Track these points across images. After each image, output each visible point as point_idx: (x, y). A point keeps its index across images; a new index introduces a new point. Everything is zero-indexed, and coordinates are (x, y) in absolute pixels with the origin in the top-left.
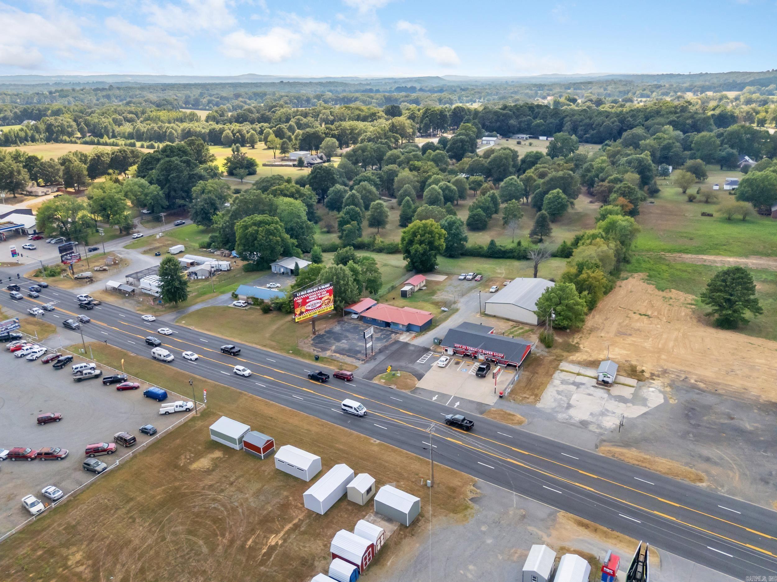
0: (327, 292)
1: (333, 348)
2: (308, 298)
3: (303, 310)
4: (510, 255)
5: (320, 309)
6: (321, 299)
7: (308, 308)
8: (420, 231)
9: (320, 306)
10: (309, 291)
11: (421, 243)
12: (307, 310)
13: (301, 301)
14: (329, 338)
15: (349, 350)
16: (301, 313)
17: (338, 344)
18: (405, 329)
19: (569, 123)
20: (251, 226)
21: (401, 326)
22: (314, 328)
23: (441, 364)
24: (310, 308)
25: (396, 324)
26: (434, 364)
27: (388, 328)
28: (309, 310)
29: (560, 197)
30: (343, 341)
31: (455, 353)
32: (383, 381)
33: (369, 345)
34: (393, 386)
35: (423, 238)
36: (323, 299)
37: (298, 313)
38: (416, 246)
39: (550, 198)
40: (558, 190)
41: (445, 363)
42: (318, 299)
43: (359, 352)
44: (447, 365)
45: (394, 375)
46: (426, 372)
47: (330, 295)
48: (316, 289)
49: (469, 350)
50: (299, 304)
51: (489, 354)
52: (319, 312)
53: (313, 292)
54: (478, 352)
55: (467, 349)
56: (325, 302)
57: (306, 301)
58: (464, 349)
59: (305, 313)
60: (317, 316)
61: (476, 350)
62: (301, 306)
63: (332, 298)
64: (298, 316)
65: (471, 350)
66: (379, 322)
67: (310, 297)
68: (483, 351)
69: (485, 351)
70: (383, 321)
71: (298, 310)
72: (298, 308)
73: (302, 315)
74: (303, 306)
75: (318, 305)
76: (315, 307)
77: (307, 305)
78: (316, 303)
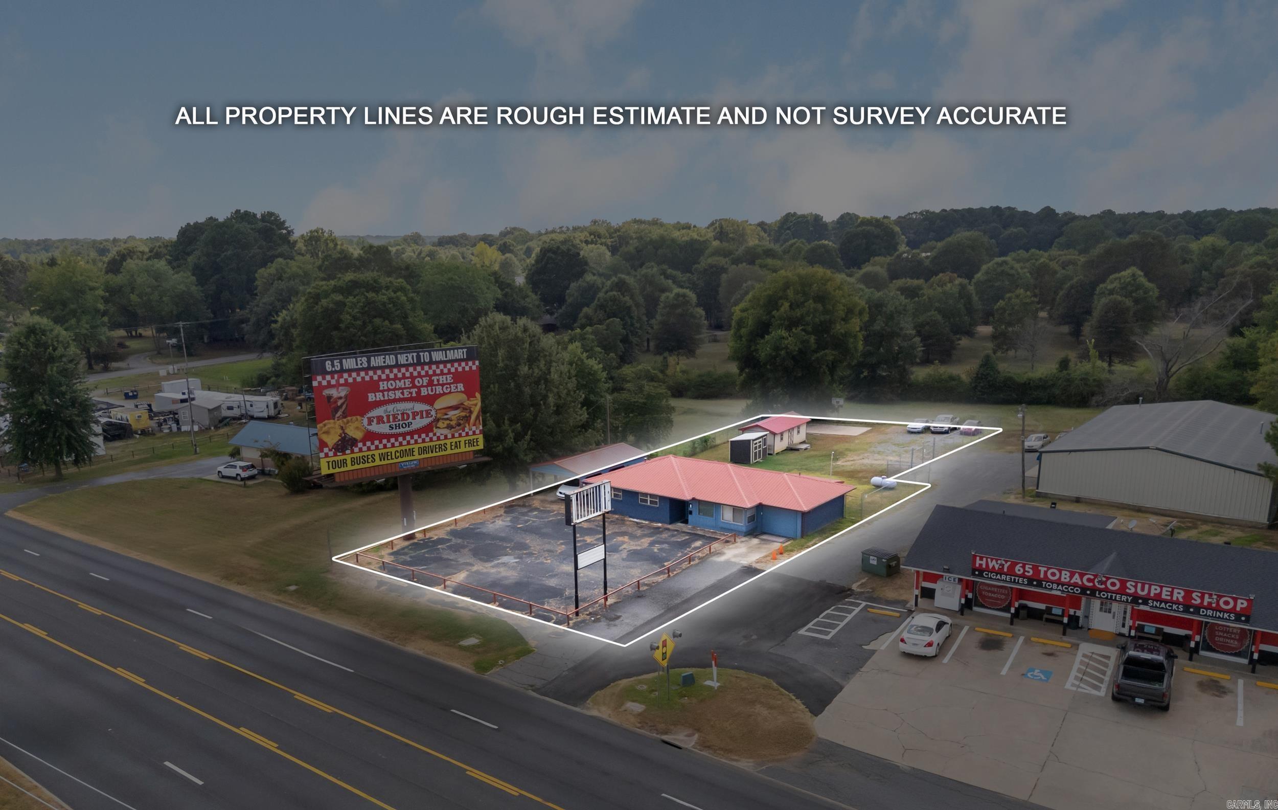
0: (458, 377)
1: (460, 577)
2: (374, 386)
3: (356, 434)
5: (424, 442)
6: (430, 400)
7: (375, 428)
8: (790, 293)
9: (427, 429)
10: (377, 361)
11: (791, 324)
12: (370, 436)
13: (343, 392)
14: (456, 549)
15: (519, 587)
16: (347, 443)
17: (479, 567)
18: (742, 524)
20: (327, 295)
21: (728, 516)
23: (917, 643)
24: (384, 429)
25: (710, 508)
26: (884, 643)
27: (680, 526)
28: (381, 437)
29: (1139, 287)
30: (505, 559)
31: (967, 606)
32: (638, 707)
33: (591, 557)
34: (683, 738)
35: (798, 313)
36: (440, 404)
37: (330, 439)
38: (777, 333)
40: (1133, 270)
41: (937, 638)
42: (419, 398)
43: (555, 593)
44: (943, 648)
45: (689, 681)
46: (848, 674)
47: (469, 394)
48: (411, 357)
49: (1053, 582)
50: (333, 406)
51: (1164, 596)
52: (423, 451)
53: (398, 366)
54: (1101, 591)
55: (1042, 576)
56: (446, 414)
57: (368, 399)
58: (1023, 576)
59: (360, 445)
60: (416, 465)
61: (1089, 580)
62: (343, 413)
63: (476, 405)
64: (331, 454)
65: (1063, 580)
66: (649, 504)
67: (383, 385)
68: (1128, 585)
69: (1139, 585)
70: (662, 498)
71: (329, 426)
72: (328, 419)
73: (348, 452)
74: (354, 418)
75: (419, 423)
76: (407, 429)
77: (370, 414)
78: (410, 412)
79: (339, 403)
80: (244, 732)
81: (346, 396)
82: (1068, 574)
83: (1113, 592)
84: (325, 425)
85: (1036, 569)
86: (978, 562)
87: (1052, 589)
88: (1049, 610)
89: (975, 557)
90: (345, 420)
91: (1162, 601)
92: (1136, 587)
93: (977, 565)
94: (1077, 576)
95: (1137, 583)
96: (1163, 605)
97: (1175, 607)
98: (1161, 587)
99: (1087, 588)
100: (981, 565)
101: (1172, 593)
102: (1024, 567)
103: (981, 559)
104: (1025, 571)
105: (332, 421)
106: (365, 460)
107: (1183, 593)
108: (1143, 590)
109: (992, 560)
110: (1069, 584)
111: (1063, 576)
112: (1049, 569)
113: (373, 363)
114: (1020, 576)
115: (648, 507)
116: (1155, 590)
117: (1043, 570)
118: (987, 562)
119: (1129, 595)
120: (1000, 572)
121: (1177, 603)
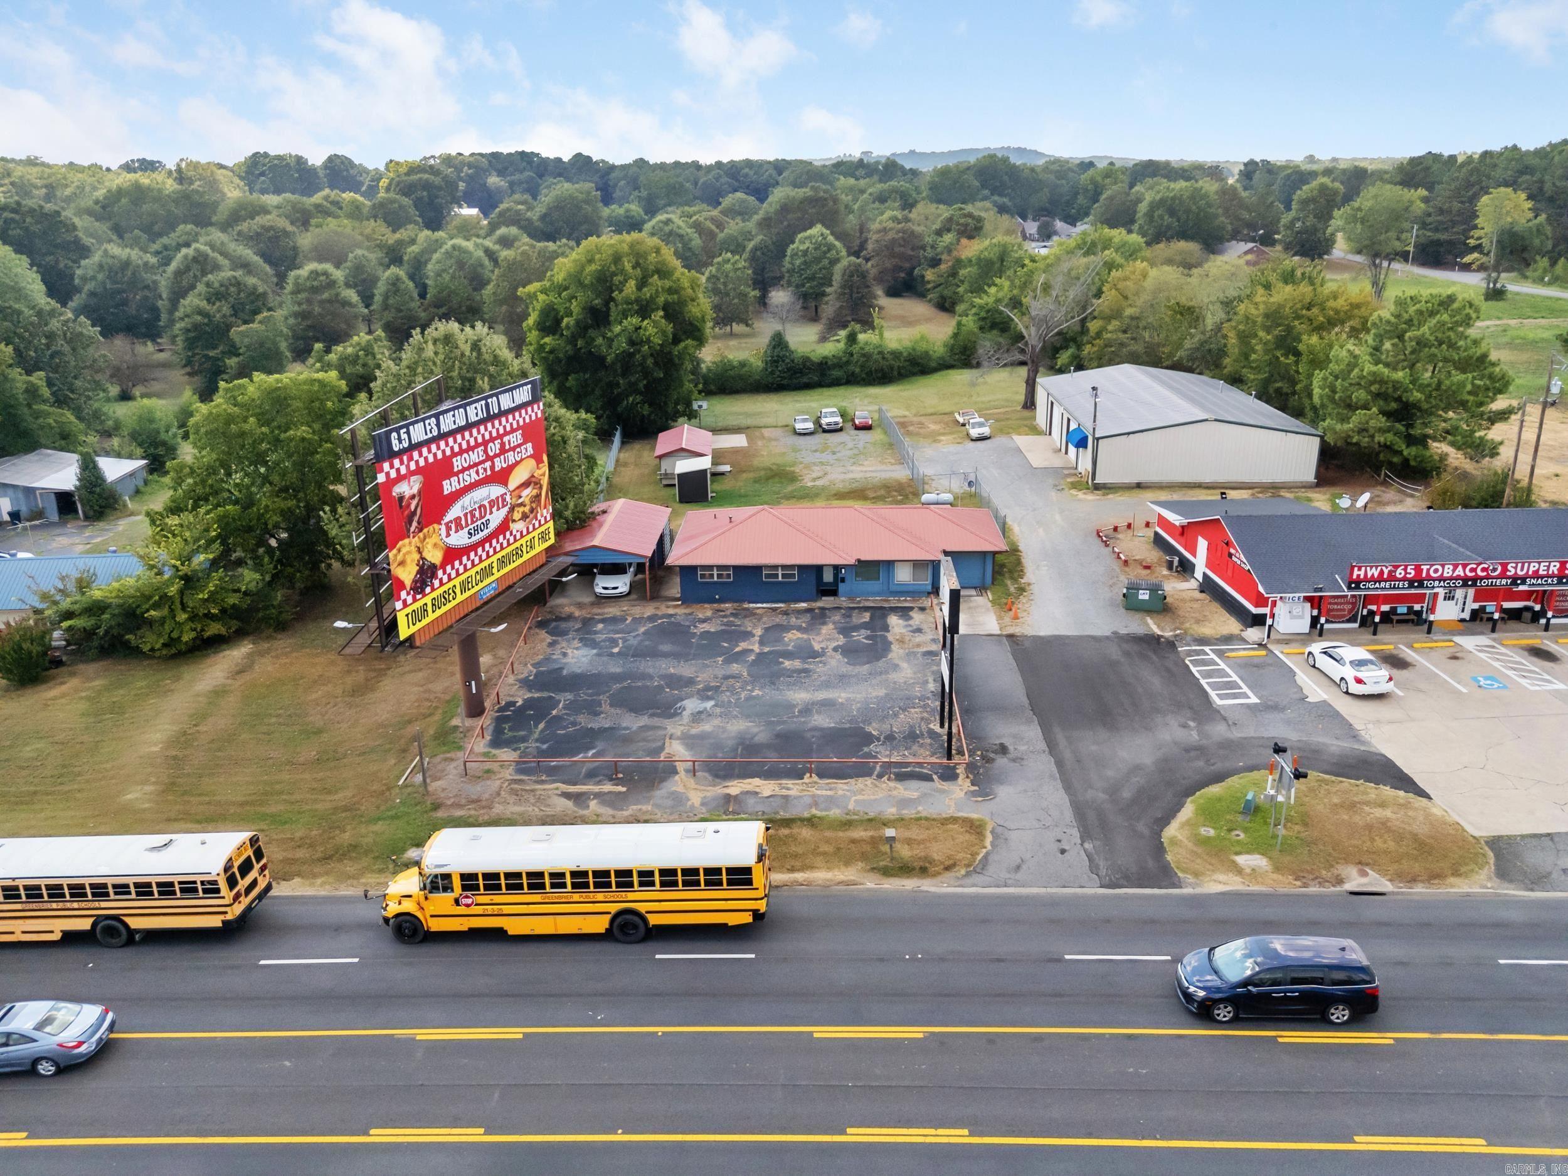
0: (527, 433)
2: (447, 467)
3: (434, 556)
4: (836, 373)
5: (502, 548)
6: (504, 476)
7: (459, 539)
8: (626, 267)
9: (503, 528)
10: (448, 423)
12: (452, 555)
13: (416, 485)
16: (426, 574)
18: (927, 582)
19: (622, 183)
21: (904, 574)
22: (471, 669)
24: (463, 538)
25: (873, 568)
27: (827, 602)
28: (465, 551)
30: (692, 705)
36: (513, 481)
37: (407, 574)
39: (805, 252)
40: (819, 228)
42: (494, 477)
46: (1357, 738)
47: (537, 458)
48: (480, 408)
49: (1434, 580)
50: (406, 513)
51: (1541, 572)
52: (502, 562)
53: (469, 426)
54: (1482, 578)
55: (1424, 575)
56: (520, 497)
57: (443, 491)
58: (1404, 579)
59: (440, 573)
60: (495, 589)
61: (1472, 570)
62: (419, 523)
63: (544, 475)
64: (410, 600)
65: (1445, 575)
66: (780, 579)
67: (458, 463)
68: (1509, 567)
69: (1520, 565)
70: (801, 568)
71: (404, 550)
72: (402, 539)
73: (428, 590)
74: (431, 528)
75: (496, 518)
76: (486, 532)
77: (447, 519)
78: (486, 503)
79: (413, 507)
80: (856, 1135)
81: (419, 492)
82: (1451, 567)
83: (1493, 578)
84: (399, 551)
85: (1418, 569)
86: (1356, 572)
87: (1433, 587)
88: (1393, 611)
89: (1353, 568)
90: (421, 535)
91: (1542, 577)
92: (1516, 568)
93: (1355, 577)
94: (1460, 567)
95: (1517, 564)
96: (1539, 581)
97: (1550, 581)
98: (1539, 563)
99: (1470, 579)
100: (1359, 576)
101: (1549, 567)
102: (1405, 569)
103: (1360, 569)
104: (1406, 573)
105: (406, 541)
106: (445, 598)
107: (1558, 565)
108: (1522, 569)
109: (1371, 567)
110: (1451, 579)
111: (1446, 570)
112: (1432, 565)
113: (445, 428)
114: (1400, 580)
115: (780, 583)
116: (1534, 567)
117: (1425, 568)
118: (1366, 571)
119: (1509, 577)
120: (1380, 579)
121: (1552, 576)
